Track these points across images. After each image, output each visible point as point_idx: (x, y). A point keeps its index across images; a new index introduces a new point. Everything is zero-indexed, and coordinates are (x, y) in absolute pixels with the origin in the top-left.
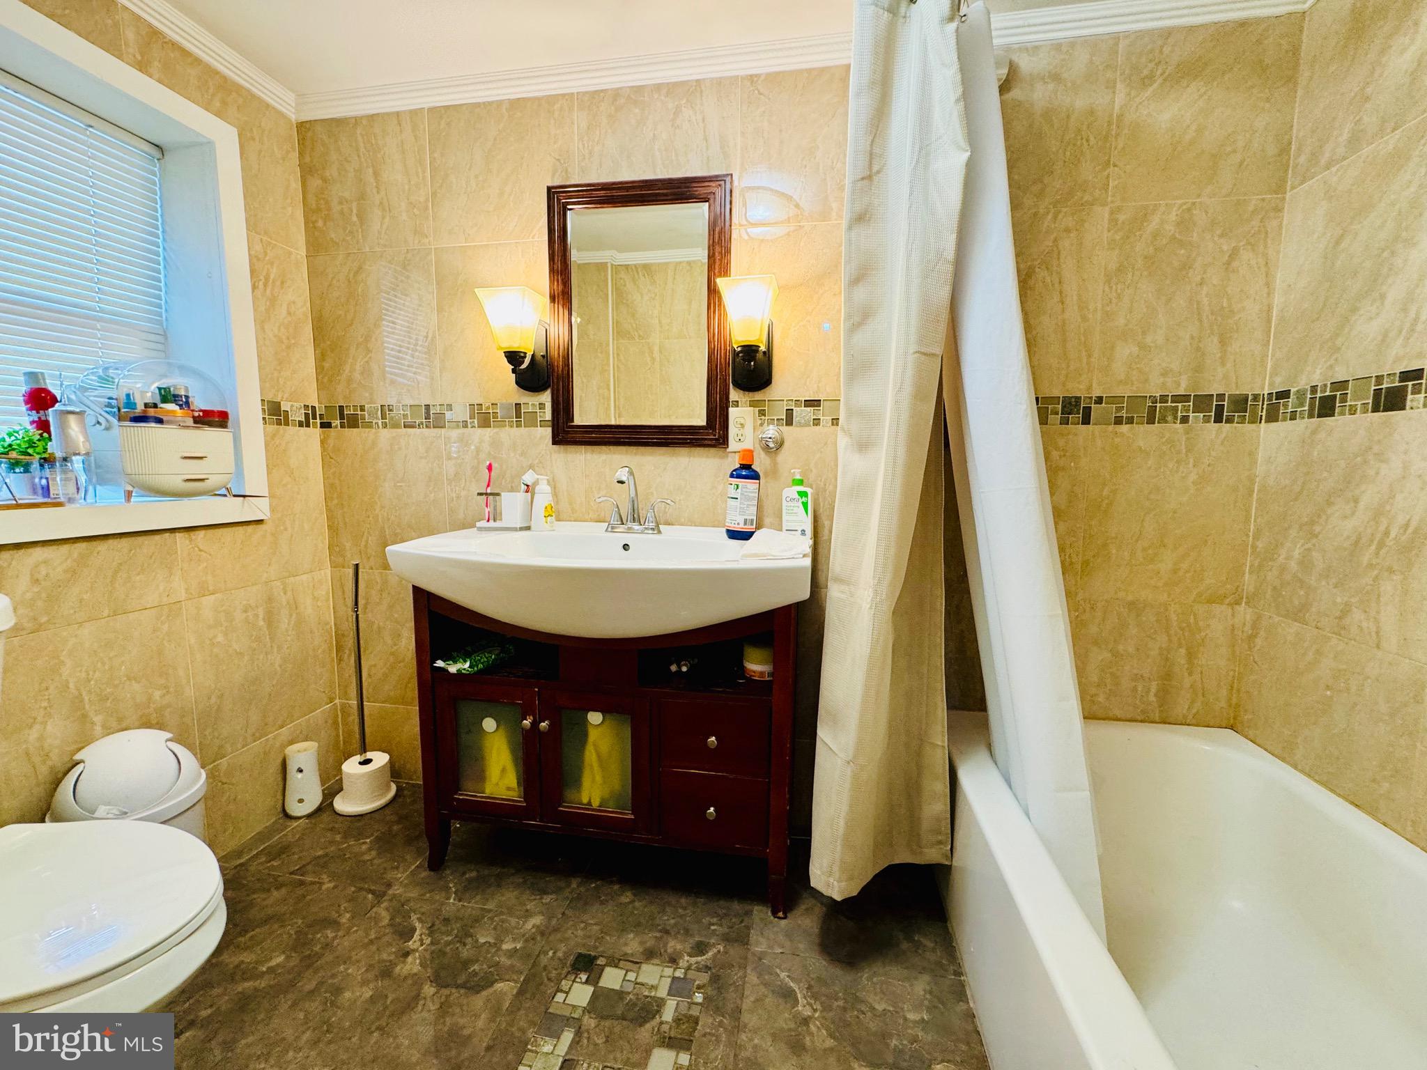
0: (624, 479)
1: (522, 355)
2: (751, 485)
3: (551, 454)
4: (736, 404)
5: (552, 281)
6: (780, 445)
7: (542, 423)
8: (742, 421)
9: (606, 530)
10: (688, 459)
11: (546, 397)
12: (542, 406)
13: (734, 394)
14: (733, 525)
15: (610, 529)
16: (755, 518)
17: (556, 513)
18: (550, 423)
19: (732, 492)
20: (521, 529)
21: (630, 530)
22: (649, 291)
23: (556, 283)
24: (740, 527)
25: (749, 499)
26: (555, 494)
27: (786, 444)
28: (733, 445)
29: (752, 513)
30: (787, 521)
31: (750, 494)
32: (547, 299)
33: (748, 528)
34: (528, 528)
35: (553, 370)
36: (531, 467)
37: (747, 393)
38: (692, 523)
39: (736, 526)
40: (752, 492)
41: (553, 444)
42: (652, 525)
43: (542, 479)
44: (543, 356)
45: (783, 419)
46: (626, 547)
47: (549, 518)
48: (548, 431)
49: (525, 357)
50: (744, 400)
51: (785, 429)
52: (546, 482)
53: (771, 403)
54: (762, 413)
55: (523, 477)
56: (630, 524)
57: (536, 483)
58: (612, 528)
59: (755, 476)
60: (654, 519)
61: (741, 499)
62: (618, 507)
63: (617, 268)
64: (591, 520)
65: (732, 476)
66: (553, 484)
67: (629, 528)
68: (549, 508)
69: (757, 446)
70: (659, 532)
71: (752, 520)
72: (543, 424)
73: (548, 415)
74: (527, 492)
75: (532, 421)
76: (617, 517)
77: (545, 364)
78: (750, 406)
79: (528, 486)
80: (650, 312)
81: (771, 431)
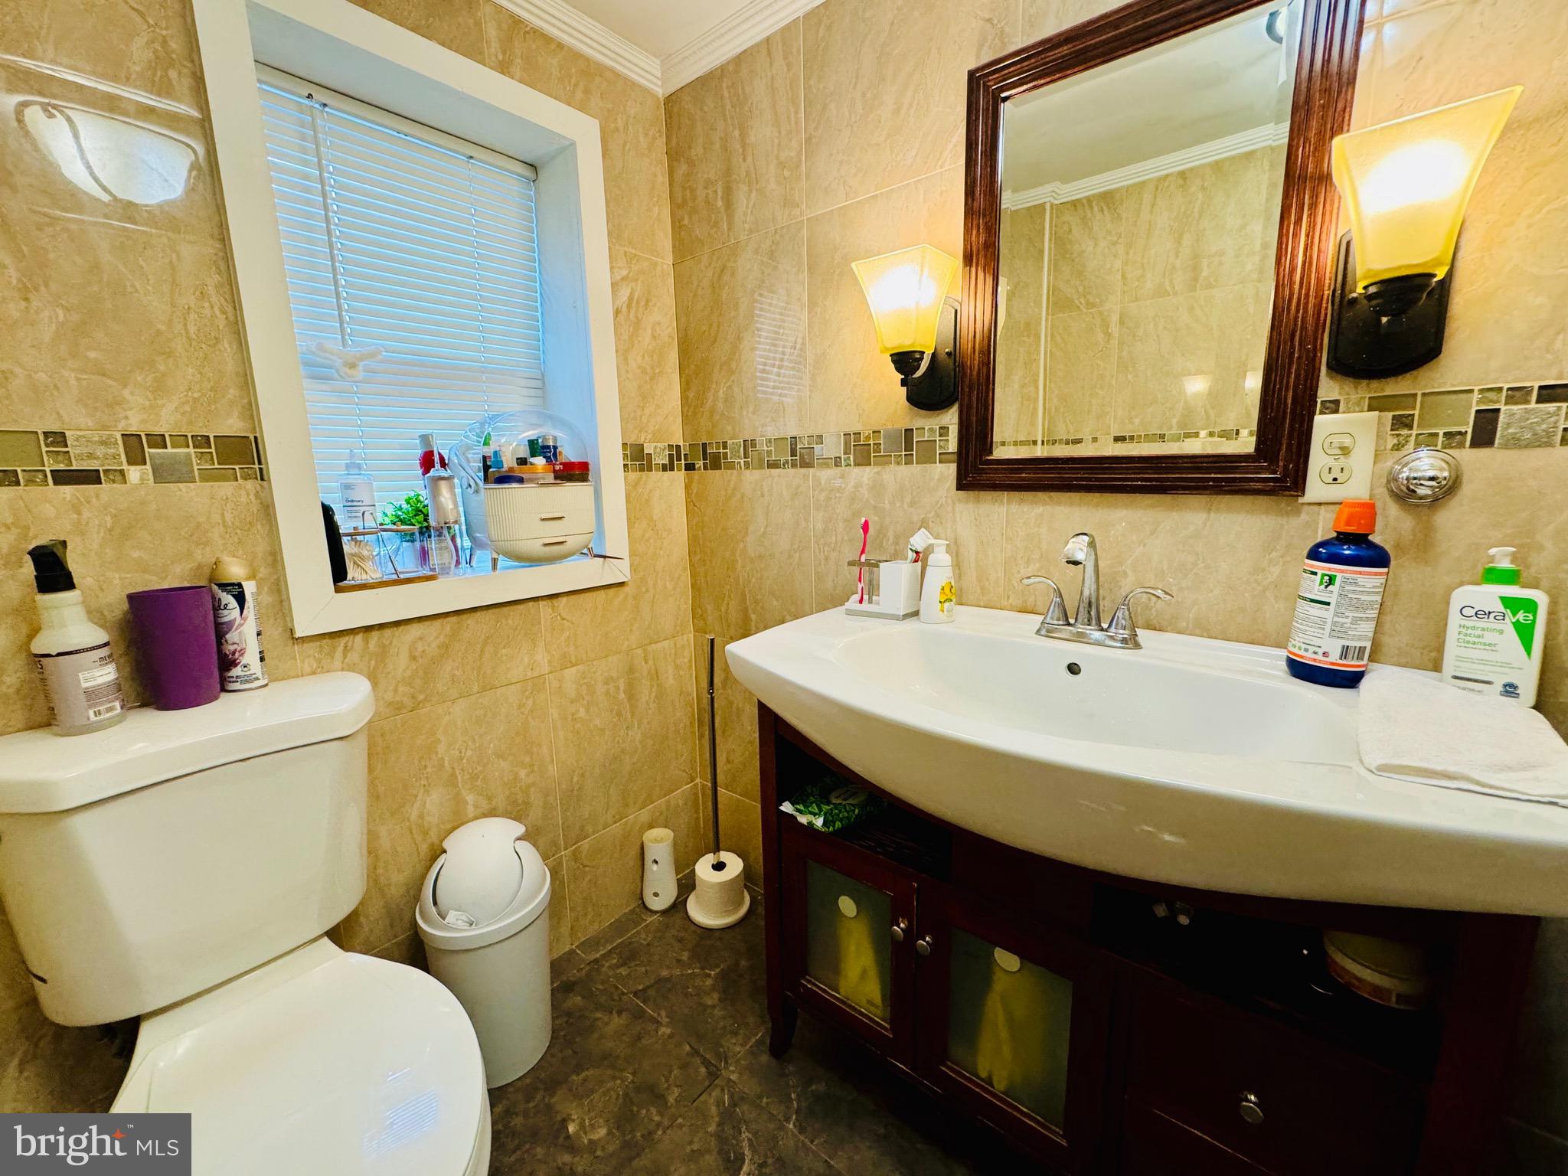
0: (1080, 556)
1: (917, 356)
2: (1368, 580)
3: (953, 502)
4: (1333, 407)
5: (968, 230)
6: (1448, 489)
7: (943, 456)
8: (1347, 441)
9: (1038, 632)
10: (1204, 516)
11: (950, 418)
12: (944, 431)
13: (1328, 388)
14: (1310, 655)
15: (1043, 632)
16: (1368, 645)
17: (956, 595)
18: (955, 457)
19: (1313, 587)
20: (906, 616)
21: (1080, 638)
22: (1109, 233)
23: (974, 232)
24: (1332, 659)
25: (1360, 606)
26: (958, 565)
27: (1467, 489)
28: (1315, 488)
29: (1362, 634)
30: (1459, 659)
31: (1363, 598)
32: (959, 261)
33: (1351, 664)
34: (916, 614)
35: (965, 374)
36: (924, 524)
37: (1364, 383)
38: (1203, 629)
39: (1320, 657)
40: (1369, 593)
41: (957, 490)
42: (1126, 634)
43: (939, 545)
44: (949, 354)
45: (1463, 434)
46: (1073, 669)
47: (947, 604)
48: (952, 468)
49: (921, 359)
50: (1354, 397)
51: (1468, 456)
52: (944, 549)
53: (1430, 398)
54: (1402, 423)
55: (911, 540)
56: (1080, 628)
57: (929, 549)
58: (1048, 631)
59: (1378, 558)
60: (1128, 624)
61: (1338, 605)
62: (1061, 596)
63: (1059, 209)
64: (1012, 609)
65: (1314, 554)
66: (955, 550)
67: (1081, 635)
68: (947, 590)
69: (1382, 492)
70: (1137, 646)
71: (1362, 650)
72: (944, 458)
73: (952, 445)
74: (916, 561)
75: (928, 455)
76: (1058, 613)
77: (952, 364)
78: (1370, 409)
79: (917, 553)
80: (1108, 266)
81: (1426, 464)
